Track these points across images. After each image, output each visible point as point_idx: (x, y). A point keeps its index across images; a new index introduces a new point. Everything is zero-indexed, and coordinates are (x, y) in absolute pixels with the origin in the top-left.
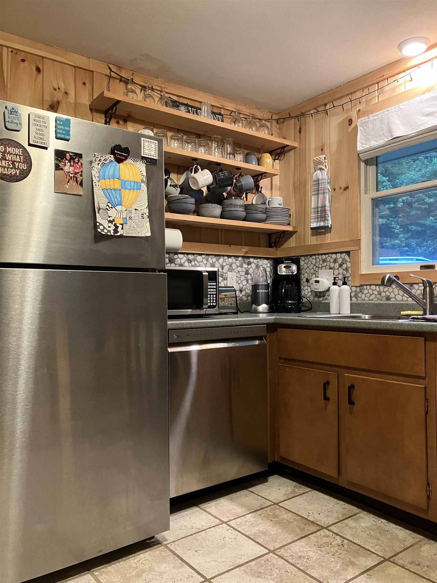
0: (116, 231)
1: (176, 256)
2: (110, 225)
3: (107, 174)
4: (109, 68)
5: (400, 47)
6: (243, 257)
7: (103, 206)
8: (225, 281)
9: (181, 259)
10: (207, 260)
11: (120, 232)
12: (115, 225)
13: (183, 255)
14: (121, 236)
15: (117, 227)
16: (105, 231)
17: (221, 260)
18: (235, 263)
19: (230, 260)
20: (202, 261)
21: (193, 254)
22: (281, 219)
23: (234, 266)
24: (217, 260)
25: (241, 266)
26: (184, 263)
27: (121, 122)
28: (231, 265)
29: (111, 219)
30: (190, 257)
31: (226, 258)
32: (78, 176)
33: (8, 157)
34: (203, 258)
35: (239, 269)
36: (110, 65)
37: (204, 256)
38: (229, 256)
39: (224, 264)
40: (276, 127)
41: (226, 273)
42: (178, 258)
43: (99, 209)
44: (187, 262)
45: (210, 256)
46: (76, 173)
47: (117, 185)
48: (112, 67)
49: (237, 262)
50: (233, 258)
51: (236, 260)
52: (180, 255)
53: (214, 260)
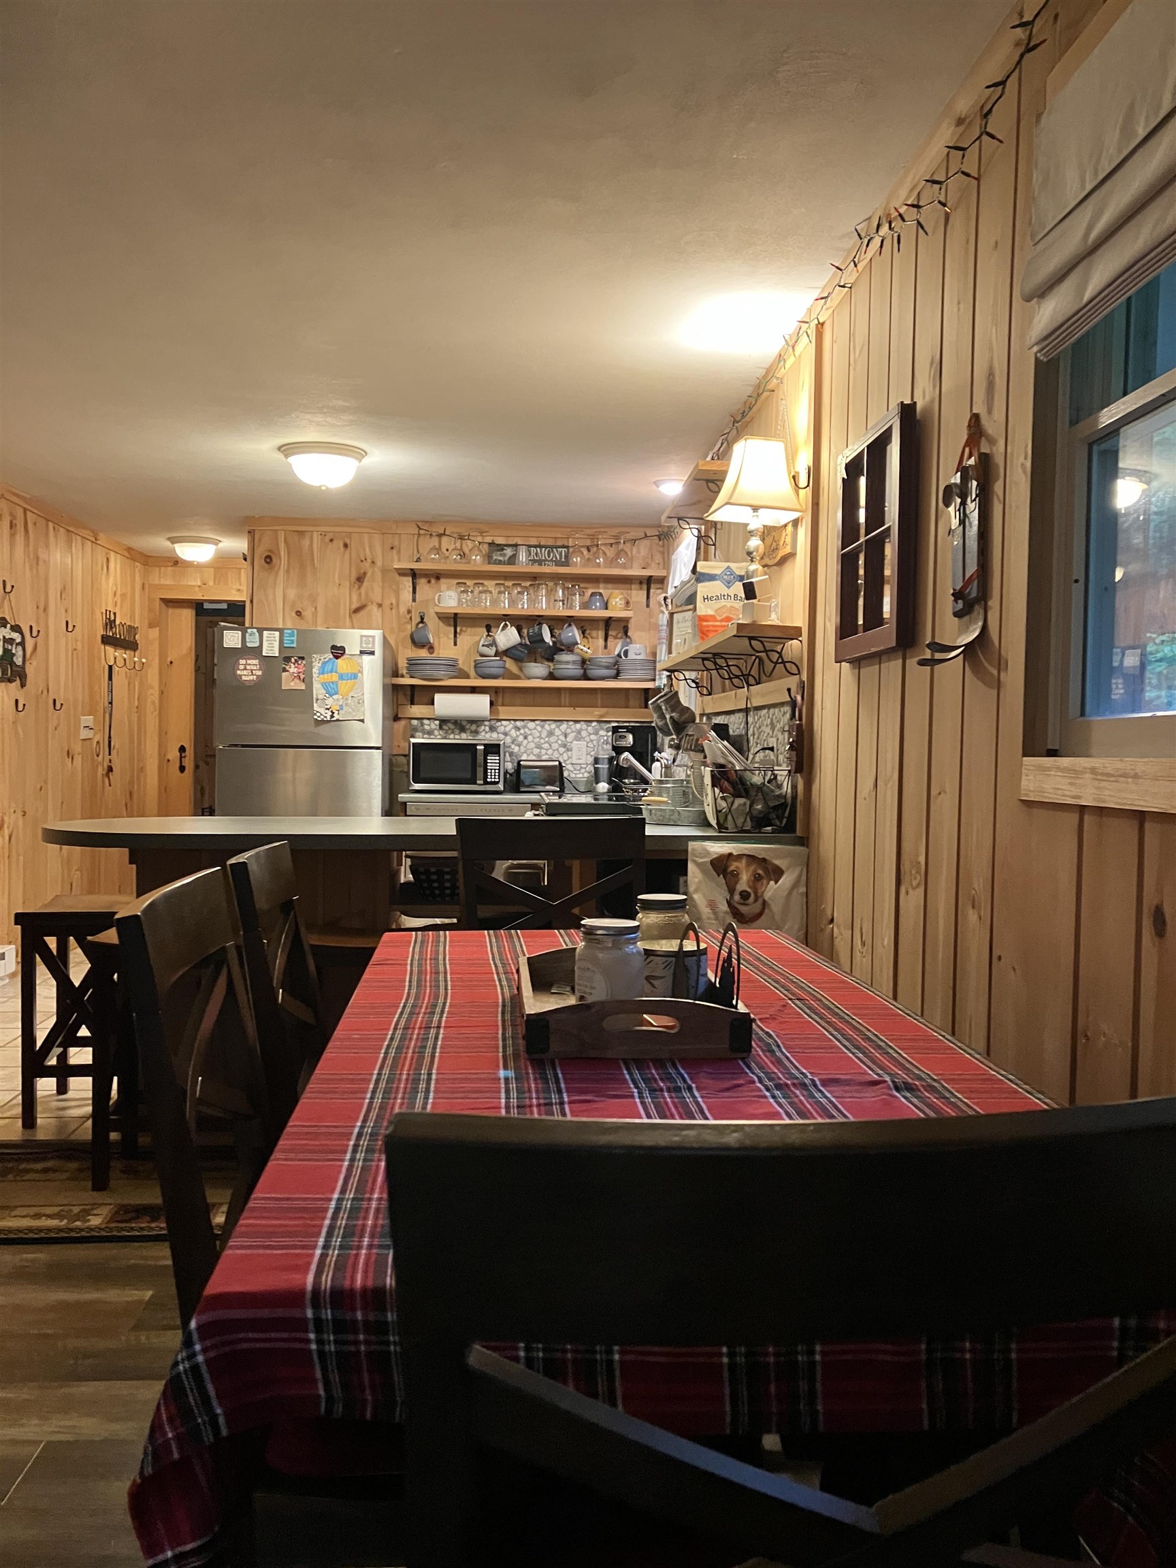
0: (332, 716)
1: (499, 724)
2: (327, 711)
3: (326, 670)
4: (418, 527)
5: (657, 483)
6: (597, 721)
7: (320, 697)
8: (569, 753)
9: (505, 727)
10: (543, 727)
11: (336, 717)
12: (332, 712)
13: (508, 722)
14: (338, 720)
15: (333, 713)
16: (322, 717)
17: (564, 726)
18: (586, 730)
19: (578, 726)
20: (535, 729)
21: (523, 720)
22: (639, 674)
23: (584, 734)
24: (558, 727)
25: (596, 733)
26: (510, 731)
27: (433, 581)
28: (579, 732)
29: (328, 707)
30: (518, 723)
31: (571, 723)
32: (301, 674)
33: (248, 667)
34: (537, 725)
35: (593, 737)
36: (418, 523)
37: (537, 722)
38: (576, 722)
39: (569, 731)
40: (658, 544)
41: (571, 742)
42: (502, 725)
43: (317, 700)
44: (513, 730)
45: (548, 722)
46: (299, 673)
47: (335, 677)
48: (420, 524)
49: (590, 728)
50: (582, 723)
51: (588, 726)
52: (503, 722)
53: (553, 726)
